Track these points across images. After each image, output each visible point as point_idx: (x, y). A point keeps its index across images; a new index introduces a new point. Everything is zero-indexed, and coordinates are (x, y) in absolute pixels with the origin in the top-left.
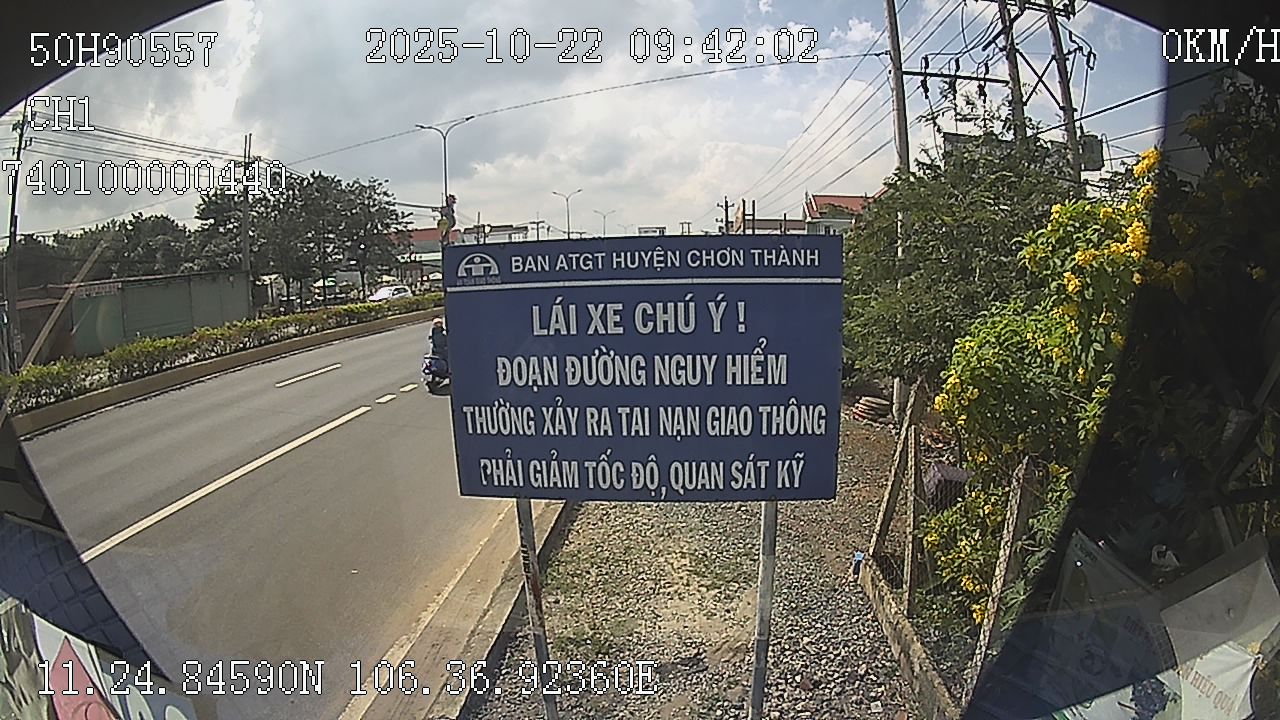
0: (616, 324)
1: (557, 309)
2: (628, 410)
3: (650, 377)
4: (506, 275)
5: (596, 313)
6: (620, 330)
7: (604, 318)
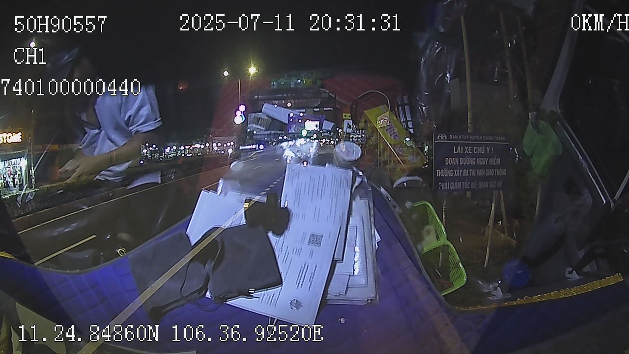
0: (470, 151)
1: (459, 147)
2: (471, 170)
3: (476, 163)
4: (448, 139)
5: (466, 149)
6: (471, 152)
7: (468, 150)
